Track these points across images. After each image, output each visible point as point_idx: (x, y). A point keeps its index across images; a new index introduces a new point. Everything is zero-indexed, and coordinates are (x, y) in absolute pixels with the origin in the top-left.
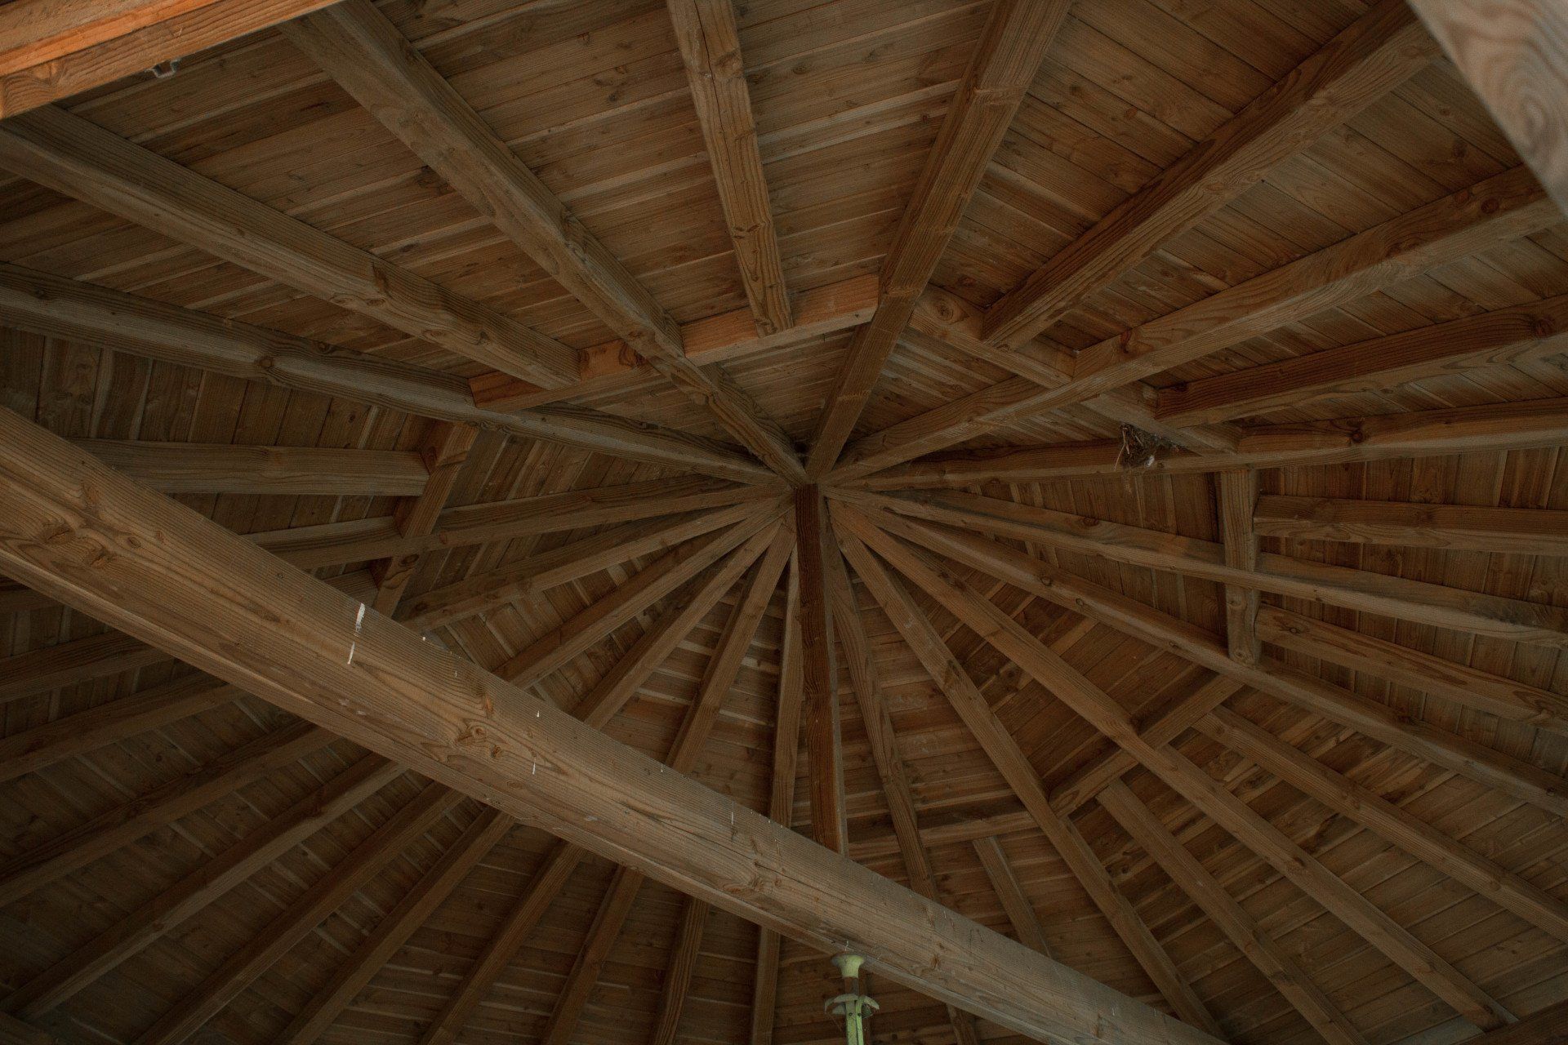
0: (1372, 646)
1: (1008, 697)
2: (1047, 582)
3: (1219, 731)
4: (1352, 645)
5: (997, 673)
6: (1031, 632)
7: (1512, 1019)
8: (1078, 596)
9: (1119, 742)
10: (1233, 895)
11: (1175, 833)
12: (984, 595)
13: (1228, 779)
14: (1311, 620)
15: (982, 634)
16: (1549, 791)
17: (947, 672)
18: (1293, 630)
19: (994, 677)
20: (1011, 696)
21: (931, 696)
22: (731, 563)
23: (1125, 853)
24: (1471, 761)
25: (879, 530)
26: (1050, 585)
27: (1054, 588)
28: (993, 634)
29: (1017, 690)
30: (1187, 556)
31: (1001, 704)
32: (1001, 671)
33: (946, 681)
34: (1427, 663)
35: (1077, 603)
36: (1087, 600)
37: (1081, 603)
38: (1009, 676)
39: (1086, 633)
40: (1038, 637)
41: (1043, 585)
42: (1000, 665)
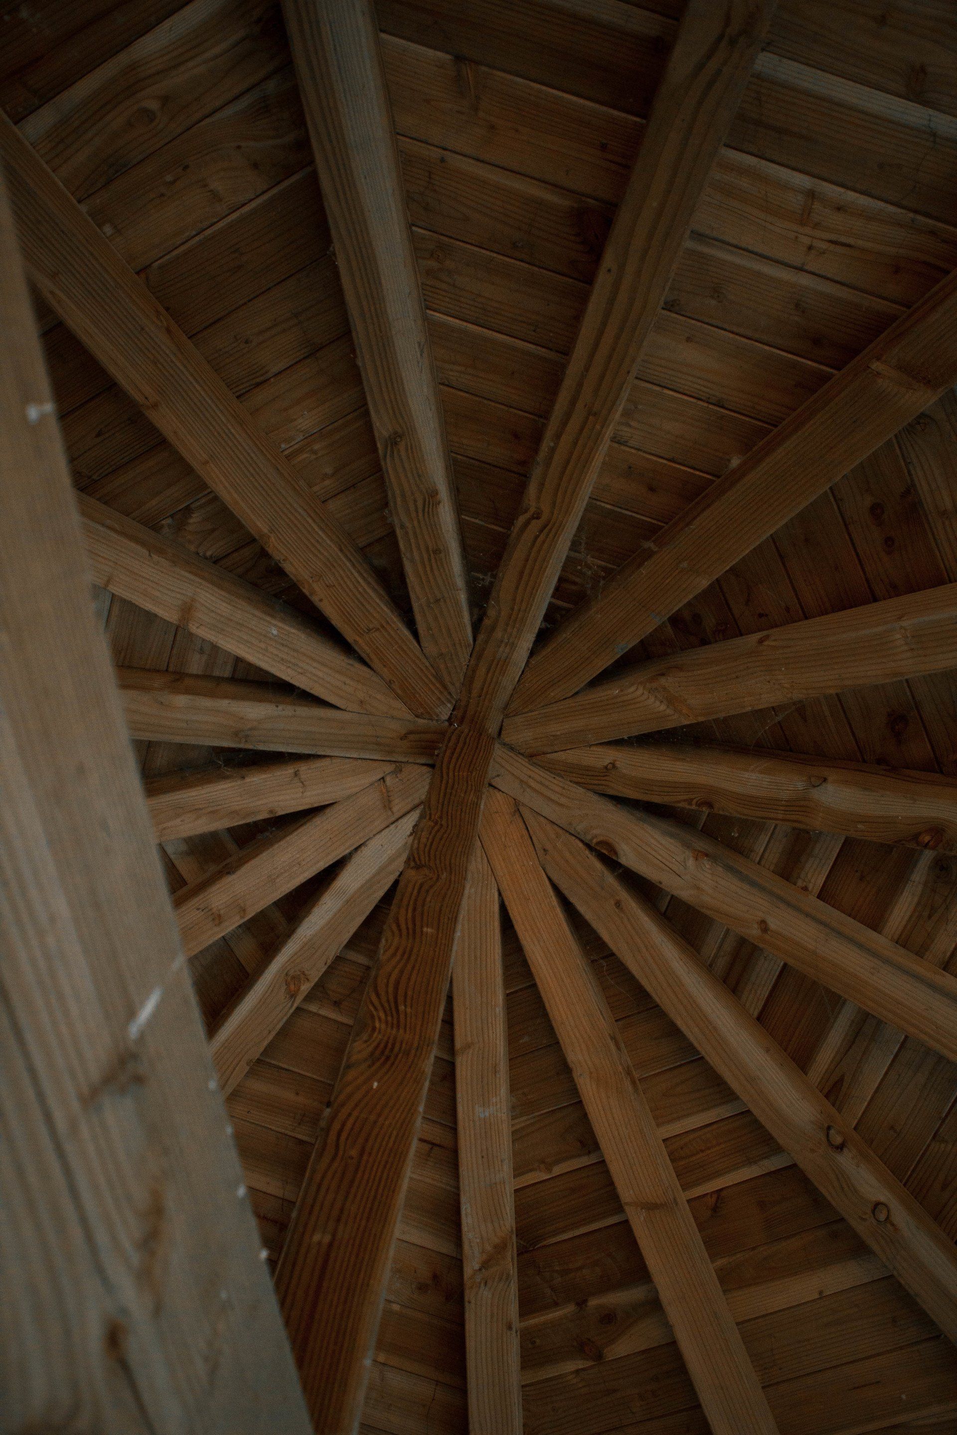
1: (570, 1366)
2: (838, 1140)
5: (581, 1304)
12: (658, 1125)
15: (626, 1194)
17: (500, 1248)
19: (569, 1309)
20: (580, 1364)
21: (422, 1288)
22: (257, 779)
25: (549, 889)
26: (840, 1148)
27: (846, 1160)
28: (651, 1207)
29: (599, 1357)
31: (550, 1372)
32: (593, 1302)
33: (485, 1265)
35: (873, 1211)
36: (901, 1216)
37: (882, 1217)
38: (608, 1318)
39: (821, 1296)
40: (720, 1262)
41: (824, 1139)
42: (607, 1285)
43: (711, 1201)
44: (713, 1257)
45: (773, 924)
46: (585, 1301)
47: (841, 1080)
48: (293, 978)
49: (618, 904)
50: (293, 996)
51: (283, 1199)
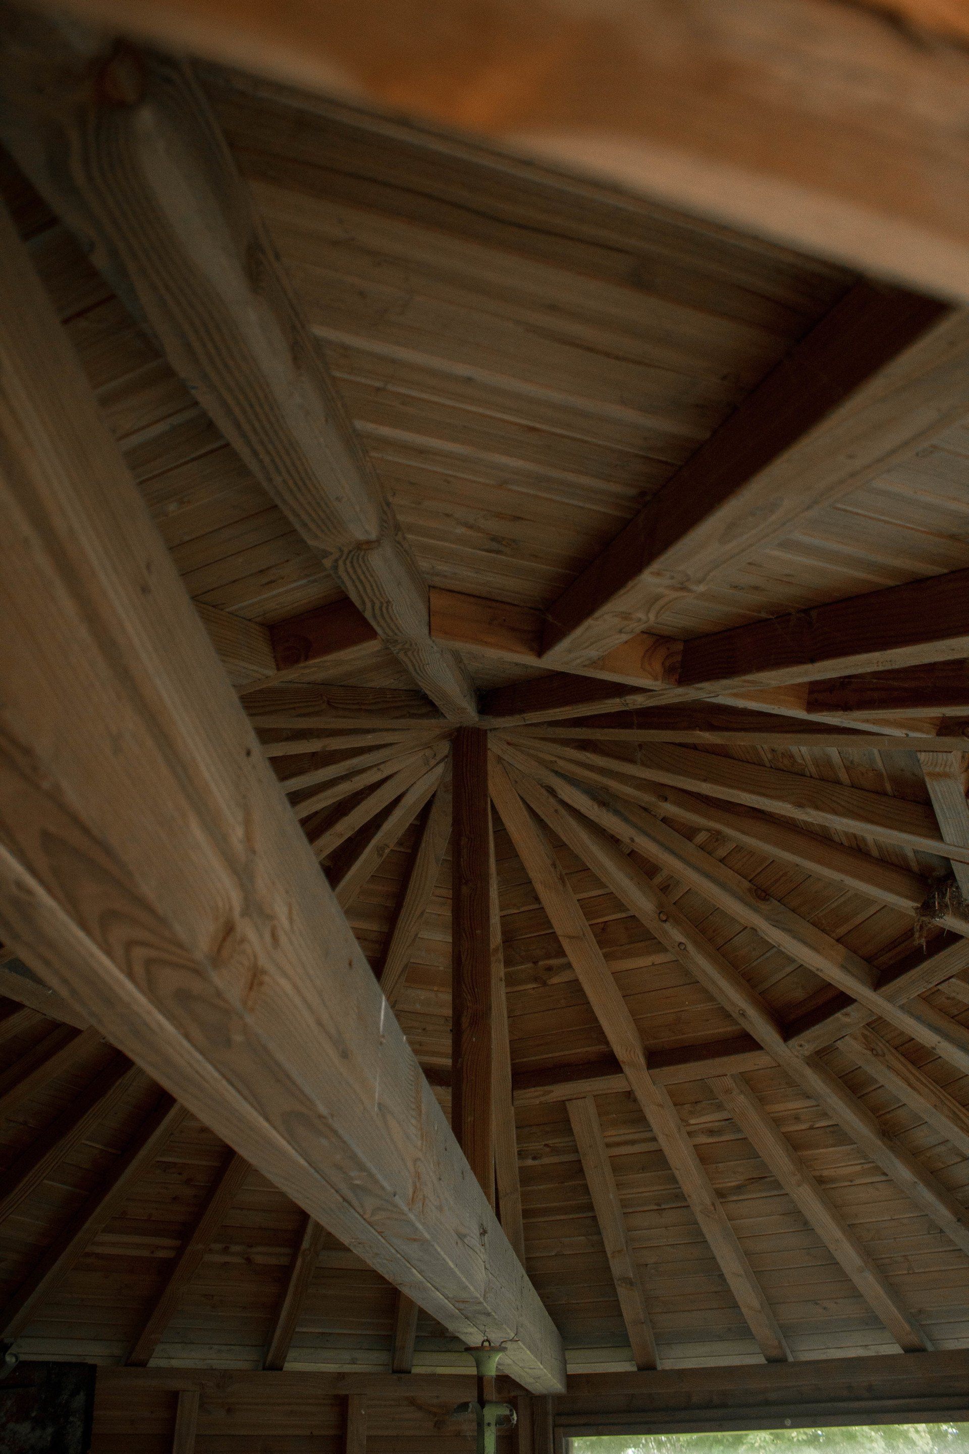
0: (926, 1086)
1: (530, 986)
2: (664, 918)
3: (728, 1091)
4: (913, 1080)
5: (535, 963)
6: (598, 942)
7: (791, 1359)
8: (683, 940)
9: (626, 1069)
10: (624, 1206)
11: (608, 1145)
13: (692, 1122)
14: (887, 1044)
15: (559, 931)
16: (959, 1220)
18: (875, 1052)
19: (529, 965)
20: (535, 985)
23: (546, 1145)
24: (919, 1182)
25: (518, 798)
26: (665, 921)
27: (667, 926)
28: (570, 937)
29: (545, 984)
30: (843, 967)
32: (541, 963)
34: (959, 1113)
35: (678, 946)
36: (690, 947)
37: (682, 948)
38: (549, 969)
39: (653, 964)
40: (604, 950)
41: (657, 917)
42: (548, 956)
43: (602, 926)
44: (601, 948)
45: (637, 839)
46: (537, 962)
47: (669, 886)
48: (381, 848)
49: (556, 811)
50: (381, 855)
51: (380, 932)
